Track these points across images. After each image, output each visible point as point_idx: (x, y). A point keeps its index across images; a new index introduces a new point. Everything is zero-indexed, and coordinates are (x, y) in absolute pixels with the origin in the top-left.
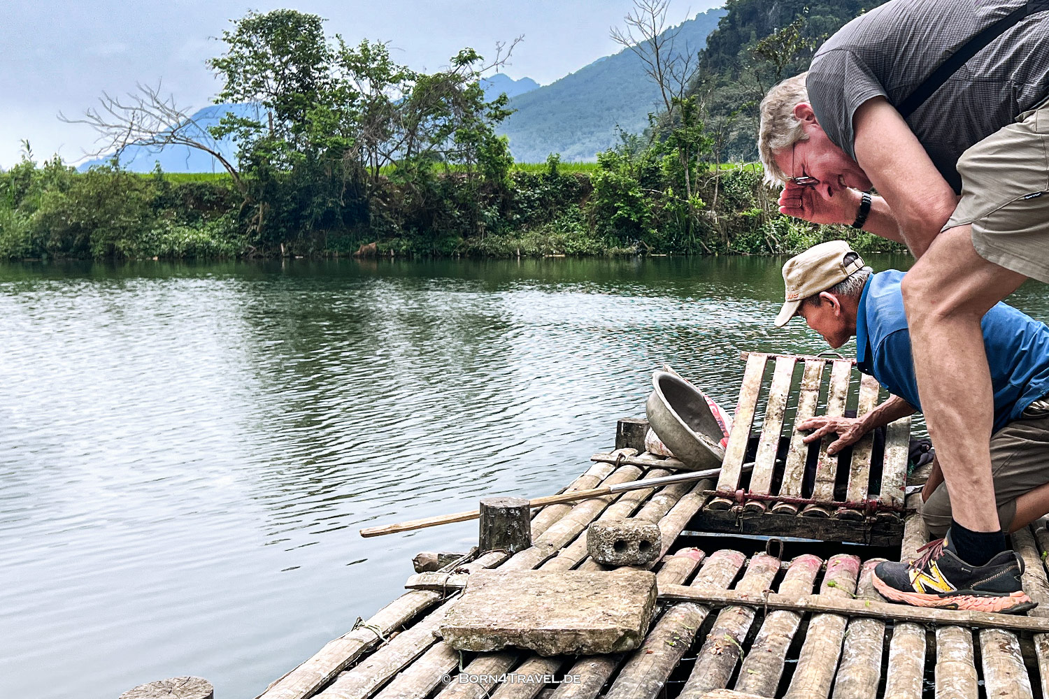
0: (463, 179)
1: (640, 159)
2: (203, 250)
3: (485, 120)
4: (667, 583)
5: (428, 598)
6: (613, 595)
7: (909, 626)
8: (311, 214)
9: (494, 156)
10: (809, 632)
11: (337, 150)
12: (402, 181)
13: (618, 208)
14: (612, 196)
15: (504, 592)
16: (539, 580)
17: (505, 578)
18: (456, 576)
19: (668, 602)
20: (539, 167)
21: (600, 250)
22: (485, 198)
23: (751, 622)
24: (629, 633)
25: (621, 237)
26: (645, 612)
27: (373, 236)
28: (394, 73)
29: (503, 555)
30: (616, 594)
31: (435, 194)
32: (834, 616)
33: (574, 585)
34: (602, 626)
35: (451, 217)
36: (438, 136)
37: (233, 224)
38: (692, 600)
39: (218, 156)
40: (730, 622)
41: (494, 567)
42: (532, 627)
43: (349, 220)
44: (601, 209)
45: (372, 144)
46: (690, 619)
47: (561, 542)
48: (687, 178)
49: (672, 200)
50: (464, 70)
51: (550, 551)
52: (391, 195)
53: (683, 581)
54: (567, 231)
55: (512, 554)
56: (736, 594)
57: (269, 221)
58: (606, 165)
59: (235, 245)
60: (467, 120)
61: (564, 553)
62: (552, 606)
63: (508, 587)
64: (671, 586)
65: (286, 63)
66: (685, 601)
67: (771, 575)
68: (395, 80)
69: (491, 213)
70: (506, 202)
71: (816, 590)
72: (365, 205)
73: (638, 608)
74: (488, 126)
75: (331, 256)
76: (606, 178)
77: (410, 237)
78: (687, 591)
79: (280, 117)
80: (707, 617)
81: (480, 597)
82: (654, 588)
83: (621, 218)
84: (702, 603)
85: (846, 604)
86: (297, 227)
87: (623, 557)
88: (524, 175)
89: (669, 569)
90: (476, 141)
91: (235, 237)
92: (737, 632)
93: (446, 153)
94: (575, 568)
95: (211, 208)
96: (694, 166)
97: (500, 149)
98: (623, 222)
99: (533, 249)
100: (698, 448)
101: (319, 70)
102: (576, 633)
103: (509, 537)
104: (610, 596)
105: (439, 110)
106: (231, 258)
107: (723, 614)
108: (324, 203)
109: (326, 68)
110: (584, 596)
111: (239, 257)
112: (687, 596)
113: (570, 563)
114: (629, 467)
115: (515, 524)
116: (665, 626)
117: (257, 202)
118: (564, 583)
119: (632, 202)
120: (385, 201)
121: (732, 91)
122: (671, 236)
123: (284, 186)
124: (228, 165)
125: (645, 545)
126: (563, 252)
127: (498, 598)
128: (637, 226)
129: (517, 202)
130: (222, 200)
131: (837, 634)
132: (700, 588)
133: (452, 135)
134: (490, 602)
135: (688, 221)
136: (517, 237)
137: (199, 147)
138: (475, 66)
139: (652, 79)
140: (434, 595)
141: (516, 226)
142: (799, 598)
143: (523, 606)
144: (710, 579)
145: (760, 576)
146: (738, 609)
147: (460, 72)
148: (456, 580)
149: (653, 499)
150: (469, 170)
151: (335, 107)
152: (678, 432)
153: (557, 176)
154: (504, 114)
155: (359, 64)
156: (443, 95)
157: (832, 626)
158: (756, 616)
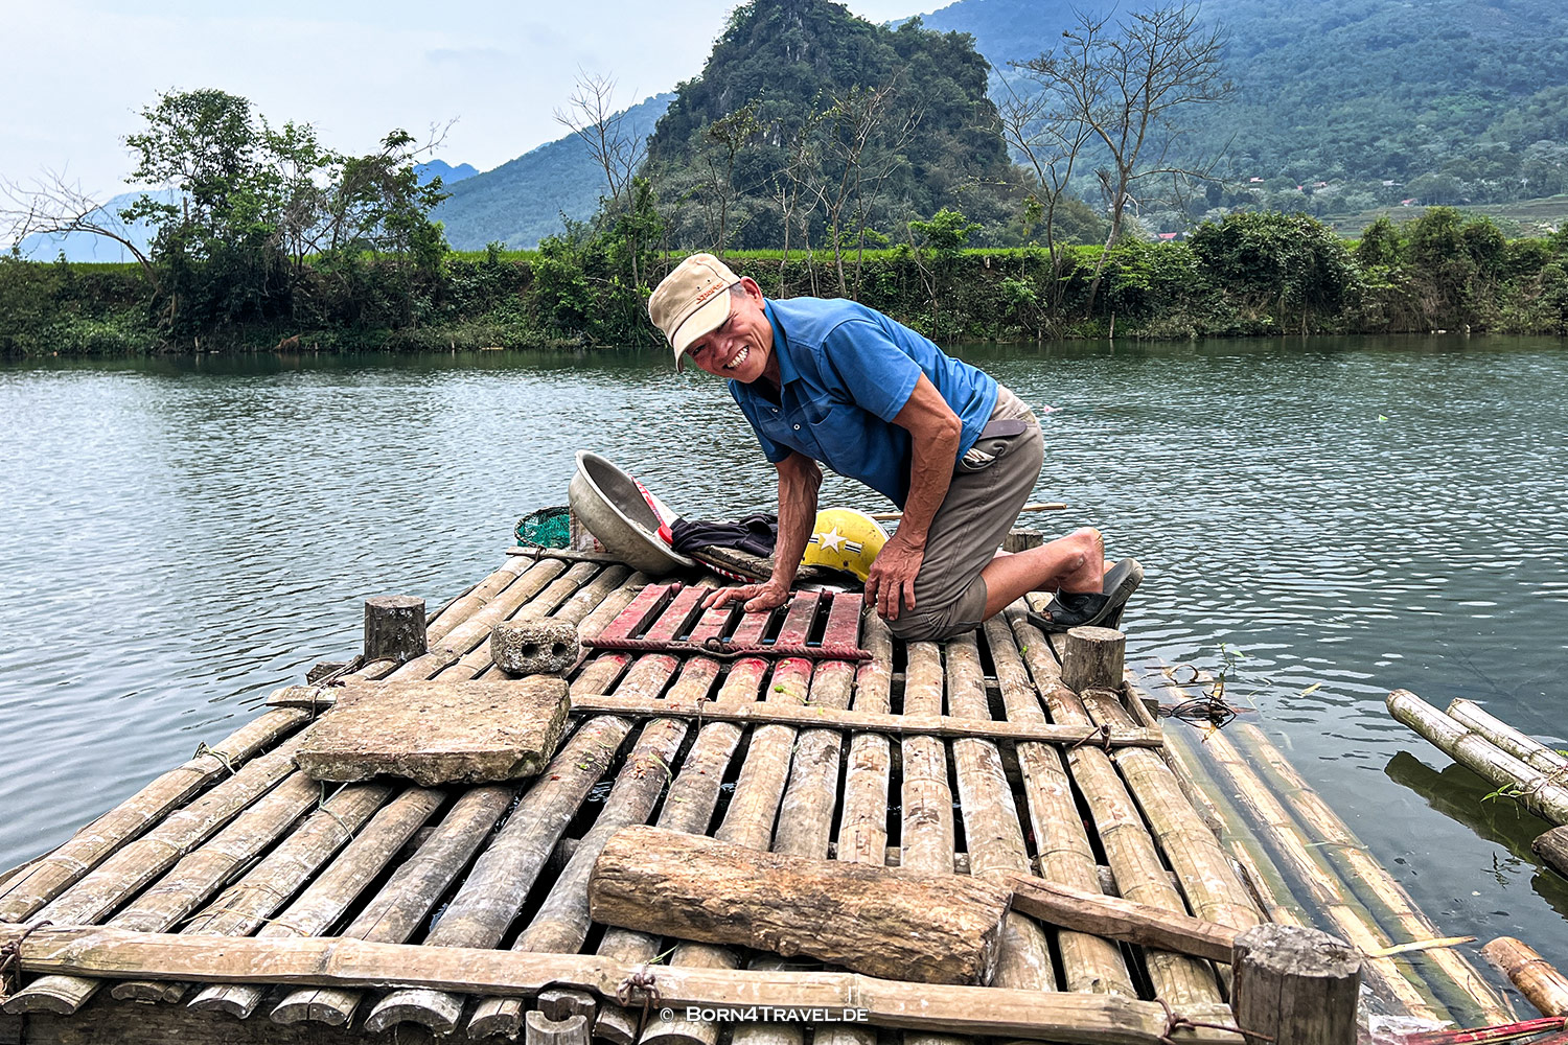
0: (394, 268)
1: (584, 246)
2: (110, 345)
3: (417, 205)
4: (583, 693)
5: (293, 717)
6: (514, 709)
7: (870, 737)
8: (228, 306)
9: (427, 242)
10: (752, 747)
11: (258, 237)
12: (327, 270)
13: (561, 297)
14: (553, 285)
15: (380, 708)
16: (426, 693)
17: (384, 691)
18: (328, 690)
19: (583, 716)
20: (477, 255)
21: (542, 342)
22: (417, 288)
23: (682, 737)
24: (529, 755)
25: (564, 328)
26: (552, 728)
27: (295, 328)
28: (320, 156)
29: (392, 664)
30: (518, 708)
31: (363, 284)
32: (782, 727)
33: (468, 699)
34: (496, 748)
35: (380, 307)
36: (367, 222)
37: (144, 317)
38: (612, 713)
39: (128, 244)
40: (656, 738)
41: (381, 677)
42: (410, 751)
43: (270, 313)
44: (544, 298)
45: (295, 232)
46: (609, 735)
47: (462, 647)
48: (635, 266)
49: (618, 289)
50: (396, 153)
51: (449, 659)
52: (315, 285)
53: (603, 690)
54: (506, 322)
55: (403, 663)
56: (664, 705)
57: (182, 313)
58: (548, 253)
59: (145, 339)
60: (400, 203)
61: (465, 660)
62: (437, 724)
63: (387, 702)
64: (586, 696)
65: (208, 144)
66: (604, 713)
67: (709, 680)
68: (321, 164)
69: (424, 303)
70: (441, 293)
71: (762, 697)
72: (288, 296)
73: (542, 725)
74: (421, 211)
75: (249, 351)
76: (547, 267)
77: (335, 330)
78: (606, 702)
79: (198, 202)
80: (630, 733)
81: (349, 714)
82: (566, 697)
83: (564, 308)
84: (625, 715)
85: (796, 712)
86: (213, 320)
87: (532, 662)
88: (460, 263)
89: (588, 676)
90: (408, 227)
91: (144, 331)
92: (664, 749)
93: (375, 241)
94: (476, 677)
95: (120, 300)
96: (643, 254)
97: (434, 234)
98: (566, 313)
99: (471, 341)
100: (634, 537)
101: (242, 153)
102: (463, 757)
103: (399, 643)
104: (509, 710)
105: (369, 195)
106: (140, 353)
107: (649, 728)
108: (243, 293)
109: (251, 152)
110: (478, 711)
111: (148, 352)
112: (605, 707)
113: (470, 672)
114: (551, 561)
115: (406, 627)
116: (578, 744)
117: (170, 293)
118: (455, 695)
119: (576, 291)
120: (309, 292)
121: (682, 177)
122: (617, 327)
123: (199, 276)
124: (137, 253)
125: (559, 648)
126: (501, 345)
127: (372, 716)
128: (581, 316)
129: (452, 292)
130: (131, 291)
131: (785, 749)
132: (623, 699)
133: (381, 221)
134: (362, 721)
135: (635, 310)
136: (452, 328)
137: (107, 234)
138: (408, 148)
139: (597, 162)
140: (301, 713)
141: (452, 317)
142: (740, 706)
143: (402, 725)
144: (636, 686)
145: (695, 681)
146: (666, 722)
147: (390, 154)
148: (328, 695)
149: (576, 595)
150: (400, 258)
151: (258, 191)
152: (608, 519)
153: (496, 264)
154: (438, 198)
155: (282, 146)
156: (372, 179)
157: (779, 739)
158: (688, 730)
